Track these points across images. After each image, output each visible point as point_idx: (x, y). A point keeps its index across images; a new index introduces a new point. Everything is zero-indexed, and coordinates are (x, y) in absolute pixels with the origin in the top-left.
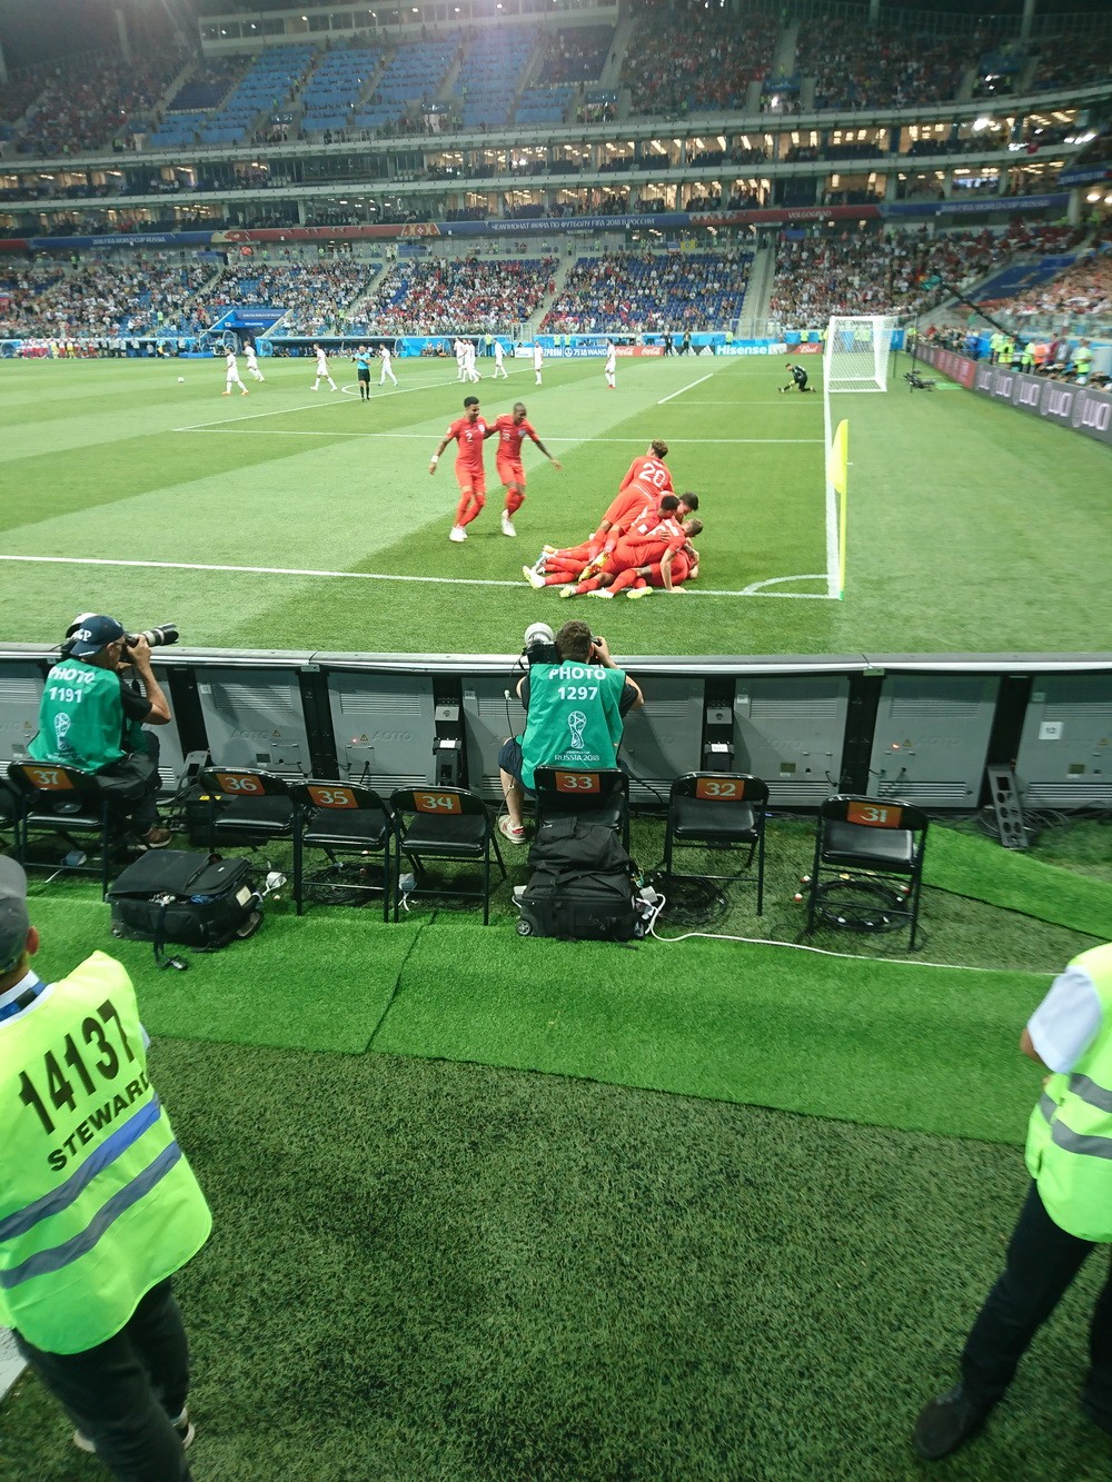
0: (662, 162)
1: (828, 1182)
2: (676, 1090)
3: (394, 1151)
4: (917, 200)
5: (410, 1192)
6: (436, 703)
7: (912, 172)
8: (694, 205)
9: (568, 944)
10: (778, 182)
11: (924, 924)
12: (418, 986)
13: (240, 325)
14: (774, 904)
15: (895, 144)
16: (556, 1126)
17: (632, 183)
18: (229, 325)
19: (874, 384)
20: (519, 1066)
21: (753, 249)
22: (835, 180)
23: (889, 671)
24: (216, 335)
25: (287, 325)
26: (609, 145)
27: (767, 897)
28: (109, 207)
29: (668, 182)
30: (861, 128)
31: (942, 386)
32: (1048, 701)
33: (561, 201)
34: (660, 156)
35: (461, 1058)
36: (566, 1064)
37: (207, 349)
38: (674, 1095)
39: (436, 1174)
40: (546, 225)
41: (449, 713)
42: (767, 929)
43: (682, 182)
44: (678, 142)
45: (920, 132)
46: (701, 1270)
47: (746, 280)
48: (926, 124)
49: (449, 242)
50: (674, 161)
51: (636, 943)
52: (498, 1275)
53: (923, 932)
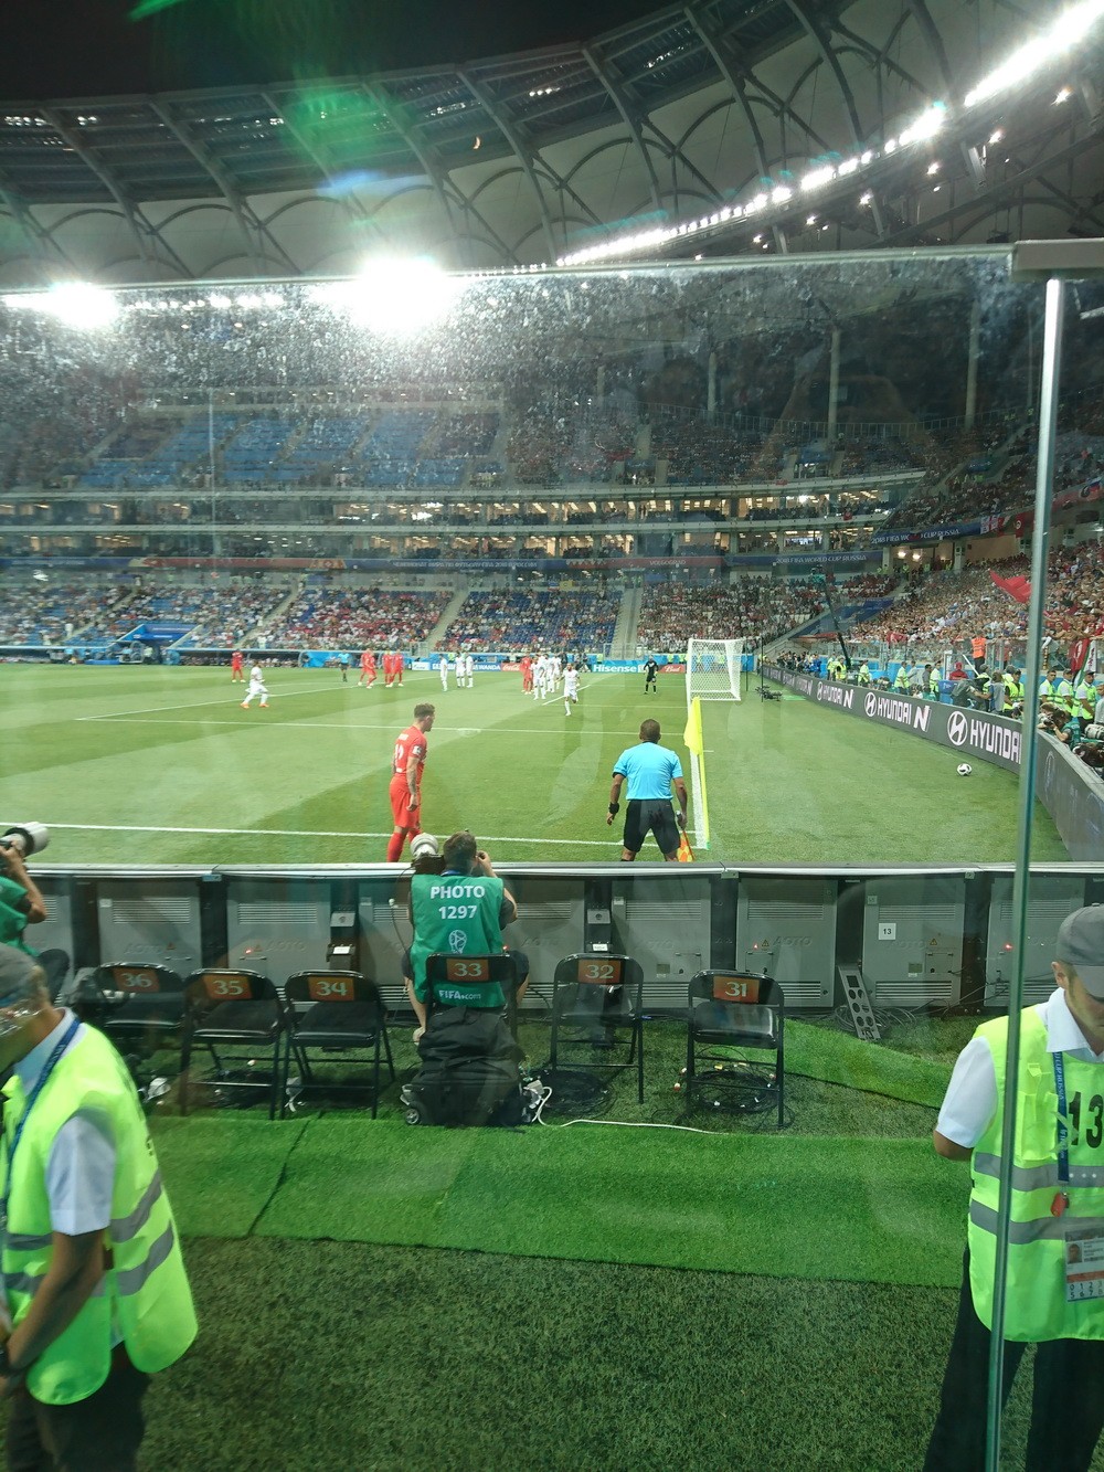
0: (541, 519)
1: (708, 1325)
2: (562, 1255)
3: (276, 1322)
4: (757, 554)
5: (293, 1356)
6: (333, 910)
7: (749, 532)
8: (570, 553)
9: (457, 1131)
10: (640, 538)
11: (792, 1106)
12: (303, 1175)
13: (149, 637)
14: (655, 1094)
15: (734, 512)
16: (442, 1292)
17: (517, 535)
18: (138, 636)
19: (730, 695)
20: (405, 1242)
21: (621, 588)
22: (687, 536)
23: (741, 874)
24: (123, 645)
25: (196, 638)
26: (497, 505)
27: (648, 1088)
28: (33, 534)
29: (548, 535)
30: (707, 498)
31: (787, 697)
32: (881, 904)
33: (455, 546)
34: (541, 515)
35: (346, 1238)
36: (453, 1238)
37: (114, 657)
38: (560, 1260)
39: (320, 1341)
40: (442, 565)
41: (345, 919)
42: (648, 1115)
43: (560, 536)
44: (556, 505)
45: (754, 503)
46: (585, 1407)
47: (616, 613)
48: (759, 496)
49: (354, 574)
50: (553, 519)
51: (523, 1128)
52: (382, 1425)
53: (789, 1111)
